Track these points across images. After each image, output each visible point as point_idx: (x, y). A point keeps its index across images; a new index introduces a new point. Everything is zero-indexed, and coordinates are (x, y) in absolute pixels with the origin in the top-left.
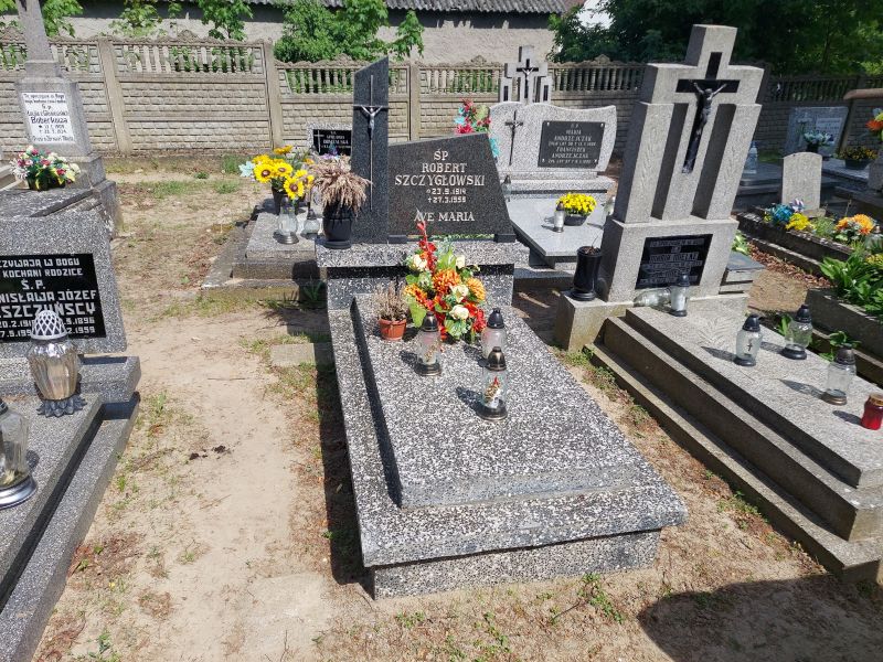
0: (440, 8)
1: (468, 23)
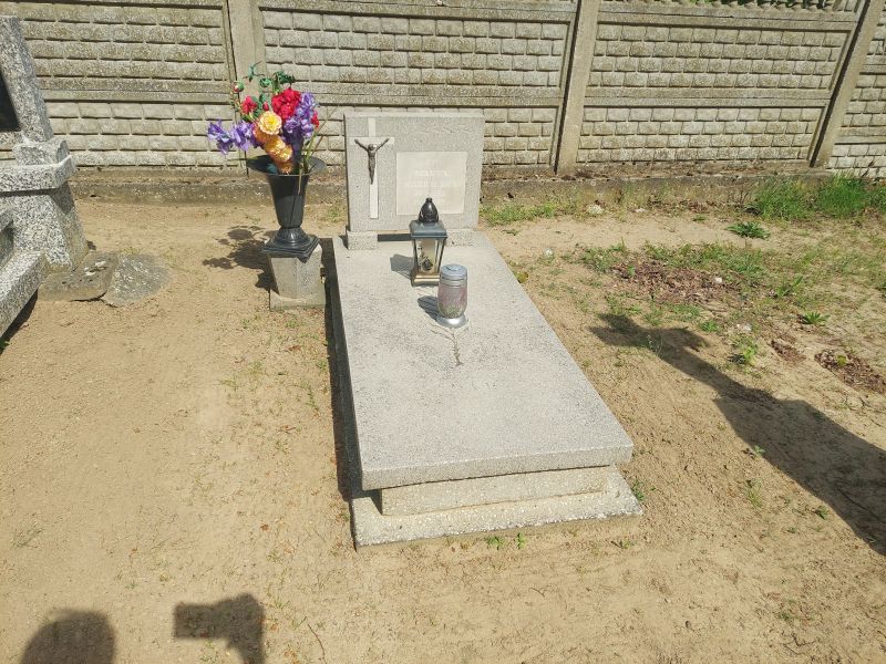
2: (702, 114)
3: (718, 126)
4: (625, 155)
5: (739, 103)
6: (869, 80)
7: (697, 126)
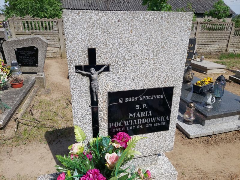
2: (211, 45)
3: (213, 47)
4: (201, 51)
5: (216, 44)
6: (233, 40)
7: (210, 47)
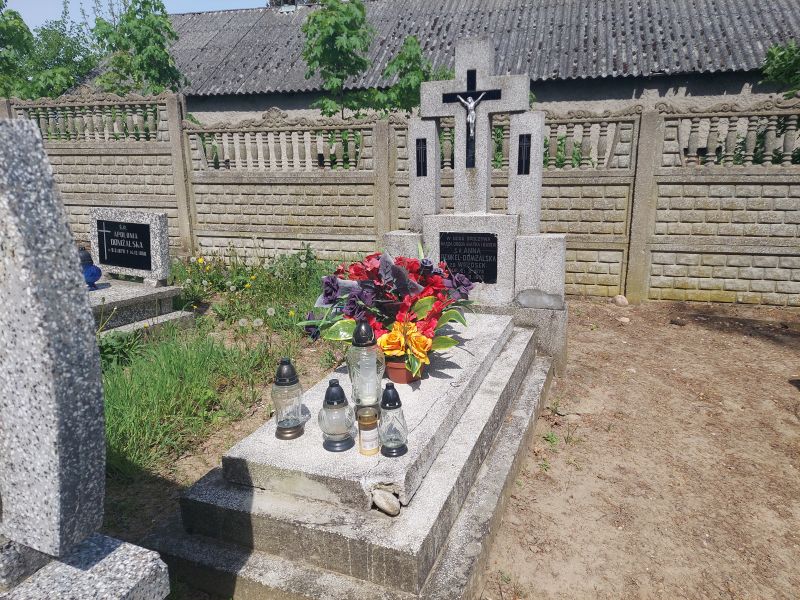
0: (635, 73)
1: (683, 90)
